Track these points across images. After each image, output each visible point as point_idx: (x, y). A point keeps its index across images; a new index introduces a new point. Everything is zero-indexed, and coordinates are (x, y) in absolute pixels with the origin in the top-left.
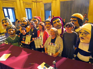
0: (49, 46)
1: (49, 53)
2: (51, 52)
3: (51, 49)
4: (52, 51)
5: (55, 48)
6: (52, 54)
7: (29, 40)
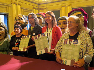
0: (65, 47)
1: (66, 61)
2: (69, 57)
3: (70, 52)
4: (73, 54)
5: (77, 49)
6: (72, 61)
7: (25, 44)
